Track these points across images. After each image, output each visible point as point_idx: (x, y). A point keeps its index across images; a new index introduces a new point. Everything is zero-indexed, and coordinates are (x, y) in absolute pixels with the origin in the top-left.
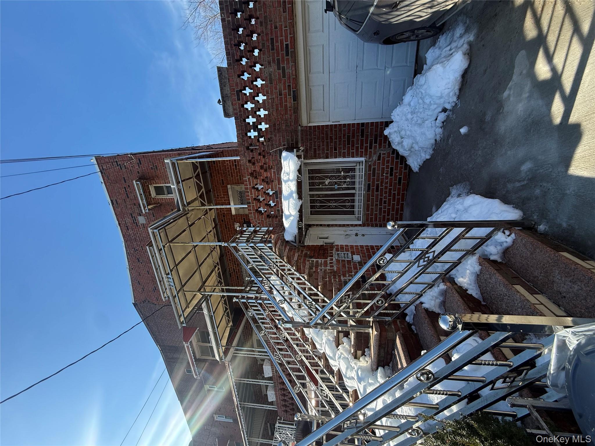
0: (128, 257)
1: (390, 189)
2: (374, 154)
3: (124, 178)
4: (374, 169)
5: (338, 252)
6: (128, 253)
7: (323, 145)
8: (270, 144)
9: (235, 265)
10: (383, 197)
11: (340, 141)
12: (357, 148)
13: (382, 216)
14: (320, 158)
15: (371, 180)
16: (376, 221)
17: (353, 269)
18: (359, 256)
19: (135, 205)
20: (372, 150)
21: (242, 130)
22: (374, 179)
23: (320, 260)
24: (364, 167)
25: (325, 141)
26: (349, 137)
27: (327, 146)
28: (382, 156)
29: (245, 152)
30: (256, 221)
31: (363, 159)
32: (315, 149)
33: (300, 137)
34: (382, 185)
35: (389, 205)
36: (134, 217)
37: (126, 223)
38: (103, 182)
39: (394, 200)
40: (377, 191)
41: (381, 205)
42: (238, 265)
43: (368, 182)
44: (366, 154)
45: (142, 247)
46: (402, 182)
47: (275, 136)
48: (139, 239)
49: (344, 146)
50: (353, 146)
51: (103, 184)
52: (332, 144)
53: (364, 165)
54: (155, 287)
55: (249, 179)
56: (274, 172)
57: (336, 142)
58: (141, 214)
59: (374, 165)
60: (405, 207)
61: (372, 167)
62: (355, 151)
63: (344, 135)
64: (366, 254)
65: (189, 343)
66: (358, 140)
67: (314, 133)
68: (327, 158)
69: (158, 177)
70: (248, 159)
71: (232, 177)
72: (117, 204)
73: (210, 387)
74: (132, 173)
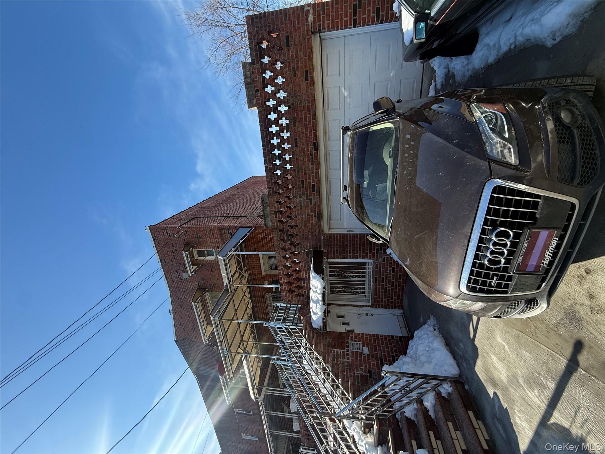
0: (173, 303)
1: (393, 282)
2: (380, 258)
3: (172, 243)
4: (380, 268)
5: (353, 342)
6: (173, 301)
7: (340, 250)
8: (299, 247)
9: (264, 313)
10: (387, 287)
11: (353, 248)
12: (367, 253)
13: (387, 299)
14: (338, 258)
15: (378, 275)
16: (382, 303)
17: (363, 362)
18: (368, 348)
19: (180, 264)
20: (379, 255)
21: (278, 236)
22: (380, 275)
23: (339, 350)
24: (372, 266)
25: (342, 247)
26: (360, 246)
27: (344, 250)
28: (386, 259)
29: (279, 252)
30: (287, 298)
31: (371, 261)
32: (334, 252)
33: (322, 244)
34: (386, 279)
35: (392, 292)
36: (179, 273)
37: (172, 277)
38: (154, 246)
39: (396, 289)
40: (383, 282)
41: (386, 292)
42: (266, 313)
43: (376, 275)
44: (374, 258)
45: (184, 296)
46: (402, 277)
47: (304, 242)
48: (183, 290)
49: (357, 251)
50: (364, 251)
51: (155, 248)
52: (347, 249)
53: (372, 265)
54: (194, 328)
55: (282, 269)
56: (302, 266)
57: (350, 249)
58: (185, 271)
59: (380, 264)
60: (405, 295)
61: (379, 266)
62: (365, 255)
63: (357, 244)
64: (373, 345)
65: (224, 377)
66: (367, 248)
67: (334, 241)
68: (344, 258)
69: (200, 244)
70: (282, 256)
71: (263, 246)
72: (165, 263)
73: (238, 410)
74: (179, 240)
